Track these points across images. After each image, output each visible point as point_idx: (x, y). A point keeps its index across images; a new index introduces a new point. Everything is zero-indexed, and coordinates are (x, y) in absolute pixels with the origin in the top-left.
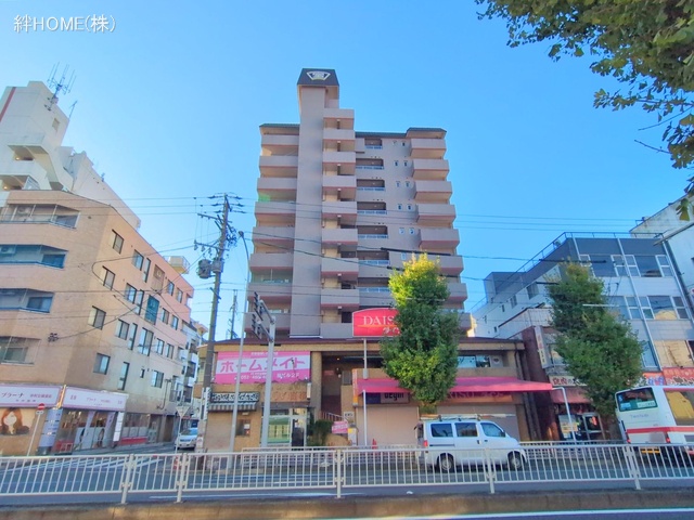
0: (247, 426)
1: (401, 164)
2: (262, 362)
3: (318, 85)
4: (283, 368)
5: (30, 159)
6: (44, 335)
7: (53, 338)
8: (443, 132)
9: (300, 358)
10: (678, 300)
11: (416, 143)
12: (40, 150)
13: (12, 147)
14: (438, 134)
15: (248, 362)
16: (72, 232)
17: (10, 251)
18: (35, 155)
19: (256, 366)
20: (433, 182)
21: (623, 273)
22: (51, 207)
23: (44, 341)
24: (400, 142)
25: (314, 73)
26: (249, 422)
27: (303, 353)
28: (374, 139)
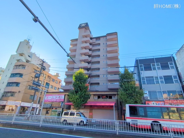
0: (49, 112)
1: (105, 44)
2: (54, 97)
3: (83, 27)
4: (58, 98)
5: (22, 56)
6: (18, 91)
7: (19, 92)
8: (116, 33)
9: (62, 96)
10: (175, 77)
11: (108, 37)
12: (23, 54)
13: (19, 54)
14: (115, 34)
15: (51, 97)
16: (25, 70)
17: (14, 75)
18: (23, 55)
19: (53, 98)
20: (112, 47)
21: (155, 69)
22: (21, 65)
23: (18, 92)
24: (105, 38)
25: (82, 25)
26: (49, 111)
27: (63, 95)
28: (98, 38)
